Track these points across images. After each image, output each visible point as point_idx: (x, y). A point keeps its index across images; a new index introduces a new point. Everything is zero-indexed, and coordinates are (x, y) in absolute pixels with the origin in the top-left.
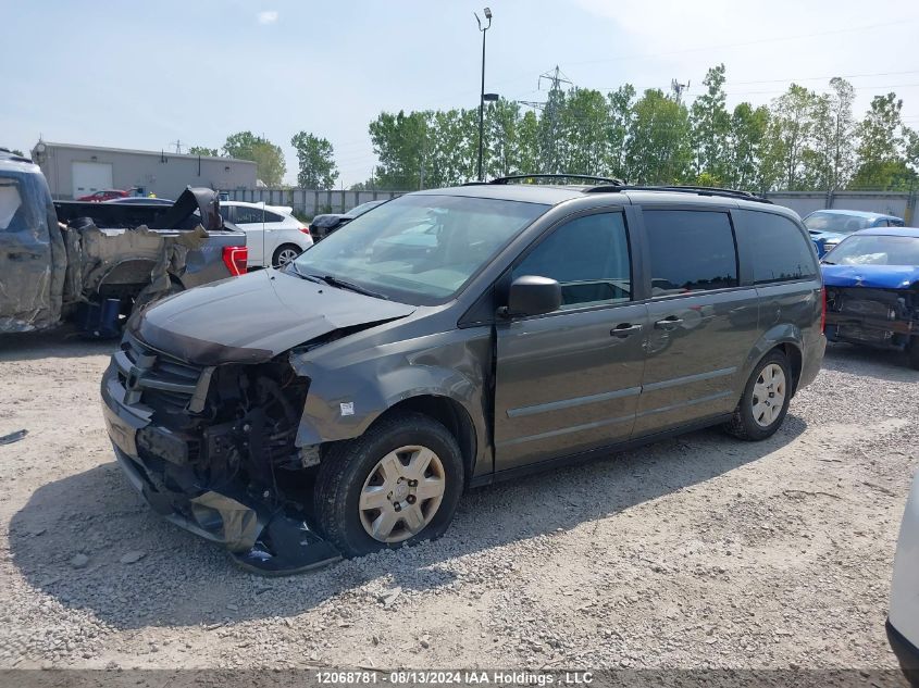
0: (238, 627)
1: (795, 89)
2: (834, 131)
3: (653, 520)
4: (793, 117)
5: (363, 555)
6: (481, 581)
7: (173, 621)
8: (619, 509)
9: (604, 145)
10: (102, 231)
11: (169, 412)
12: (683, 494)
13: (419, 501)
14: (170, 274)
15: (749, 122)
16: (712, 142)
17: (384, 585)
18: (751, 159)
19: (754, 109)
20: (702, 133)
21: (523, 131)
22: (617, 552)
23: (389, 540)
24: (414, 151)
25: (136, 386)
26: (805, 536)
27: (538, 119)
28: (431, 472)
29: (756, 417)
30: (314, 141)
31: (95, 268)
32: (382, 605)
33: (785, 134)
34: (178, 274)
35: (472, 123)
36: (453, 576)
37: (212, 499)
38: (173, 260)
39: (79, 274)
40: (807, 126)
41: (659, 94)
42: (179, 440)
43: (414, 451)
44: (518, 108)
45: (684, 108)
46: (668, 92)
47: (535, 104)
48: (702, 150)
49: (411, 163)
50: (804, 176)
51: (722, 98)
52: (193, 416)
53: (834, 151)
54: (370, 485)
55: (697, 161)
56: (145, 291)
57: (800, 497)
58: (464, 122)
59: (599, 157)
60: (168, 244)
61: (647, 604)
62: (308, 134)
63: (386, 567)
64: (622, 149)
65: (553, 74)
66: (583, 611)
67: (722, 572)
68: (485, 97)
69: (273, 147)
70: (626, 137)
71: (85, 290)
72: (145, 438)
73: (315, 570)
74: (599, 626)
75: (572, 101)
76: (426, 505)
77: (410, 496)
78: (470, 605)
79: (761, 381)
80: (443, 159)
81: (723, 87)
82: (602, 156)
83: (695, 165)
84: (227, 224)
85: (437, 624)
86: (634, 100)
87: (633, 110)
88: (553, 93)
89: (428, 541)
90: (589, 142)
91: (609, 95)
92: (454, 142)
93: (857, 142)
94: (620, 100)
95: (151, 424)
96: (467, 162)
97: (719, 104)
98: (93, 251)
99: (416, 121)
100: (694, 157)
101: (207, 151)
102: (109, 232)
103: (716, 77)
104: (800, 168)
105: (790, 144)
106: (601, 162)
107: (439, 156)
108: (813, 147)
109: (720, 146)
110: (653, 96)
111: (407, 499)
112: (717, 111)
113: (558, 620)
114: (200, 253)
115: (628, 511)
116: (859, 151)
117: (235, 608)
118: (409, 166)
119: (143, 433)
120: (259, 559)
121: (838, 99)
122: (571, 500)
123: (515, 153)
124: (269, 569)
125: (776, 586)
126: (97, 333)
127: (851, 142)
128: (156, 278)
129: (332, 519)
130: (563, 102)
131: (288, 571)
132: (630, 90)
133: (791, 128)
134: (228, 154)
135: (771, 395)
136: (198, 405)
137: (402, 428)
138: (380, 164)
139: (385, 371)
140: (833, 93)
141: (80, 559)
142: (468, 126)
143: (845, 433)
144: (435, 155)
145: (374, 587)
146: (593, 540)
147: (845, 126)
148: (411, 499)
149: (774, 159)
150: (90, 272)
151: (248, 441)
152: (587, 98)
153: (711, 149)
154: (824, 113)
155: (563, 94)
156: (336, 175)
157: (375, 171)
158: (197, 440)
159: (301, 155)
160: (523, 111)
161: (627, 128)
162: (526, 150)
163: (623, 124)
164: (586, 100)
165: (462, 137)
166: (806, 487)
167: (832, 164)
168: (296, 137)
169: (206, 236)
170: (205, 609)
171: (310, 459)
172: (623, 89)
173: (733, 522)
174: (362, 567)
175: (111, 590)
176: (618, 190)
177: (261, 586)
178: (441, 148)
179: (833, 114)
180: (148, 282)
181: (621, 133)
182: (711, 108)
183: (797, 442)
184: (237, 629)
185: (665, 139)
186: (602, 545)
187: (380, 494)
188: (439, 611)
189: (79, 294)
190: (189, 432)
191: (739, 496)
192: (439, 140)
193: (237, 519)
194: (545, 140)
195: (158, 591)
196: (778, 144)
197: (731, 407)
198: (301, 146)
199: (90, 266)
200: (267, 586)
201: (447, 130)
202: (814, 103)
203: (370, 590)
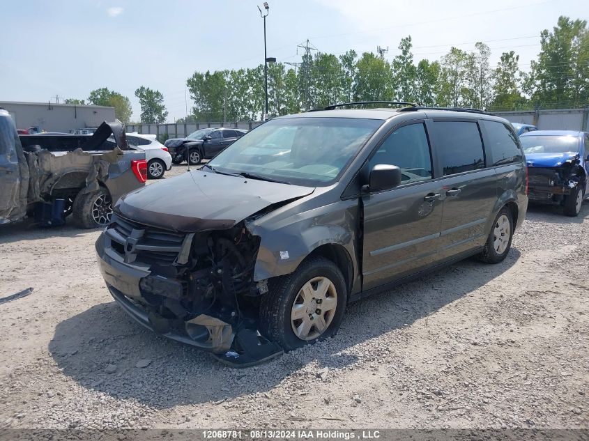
0: (235, 401)
1: (454, 51)
2: (479, 75)
3: (459, 316)
4: (454, 67)
5: (294, 350)
6: (374, 359)
7: (191, 401)
8: (435, 310)
9: (339, 89)
10: (53, 153)
11: (161, 265)
12: (468, 297)
13: (323, 313)
14: (99, 181)
15: (428, 71)
16: (406, 84)
17: (316, 367)
18: (430, 95)
19: (430, 63)
20: (400, 79)
21: (288, 82)
22: (445, 336)
23: (307, 339)
24: (217, 97)
25: (133, 250)
26: (551, 317)
27: (297, 74)
28: (329, 294)
29: (496, 249)
30: (150, 93)
31: (48, 179)
32: (320, 379)
33: (450, 78)
34: (103, 180)
35: (254, 78)
36: (355, 358)
37: (203, 320)
38: (100, 171)
39: (38, 183)
40: (463, 73)
41: (372, 55)
42: (176, 283)
43: (320, 280)
44: (283, 67)
45: (388, 64)
46: (376, 54)
47: (295, 64)
48: (400, 90)
49: (216, 104)
50: (463, 104)
51: (411, 57)
52: (180, 267)
53: (479, 88)
54: (296, 304)
55: (397, 97)
56: (82, 192)
57: (536, 294)
58: (249, 77)
59: (336, 97)
60: (96, 160)
61: (479, 365)
62: (146, 88)
63: (312, 355)
64: (350, 91)
65: (305, 45)
66: (445, 372)
67: (513, 342)
68: (267, 60)
69: (123, 97)
70: (353, 83)
71: (41, 193)
72: (147, 284)
73: (268, 362)
74: (458, 380)
75: (317, 61)
76: (327, 314)
77: (318, 309)
78: (374, 374)
79: (497, 226)
80: (236, 101)
81: (411, 50)
82: (338, 96)
83: (396, 99)
84: (131, 146)
85: (360, 387)
86: (356, 60)
87: (356, 66)
88: (305, 57)
89: (330, 338)
90: (330, 88)
91: (340, 57)
92: (243, 90)
93: (493, 82)
94: (348, 60)
95: (151, 274)
96: (252, 102)
97: (409, 61)
98: (46, 167)
99: (218, 77)
100: (395, 94)
101: (77, 101)
102: (57, 154)
103: (406, 44)
104: (460, 99)
105: (453, 85)
106: (337, 100)
107: (234, 99)
108: (467, 86)
109: (411, 87)
110: (368, 57)
111: (316, 312)
112: (408, 65)
113: (432, 378)
114: (117, 165)
115: (440, 310)
116: (494, 88)
117: (227, 389)
118: (215, 106)
119: (145, 280)
120: (232, 357)
121: (480, 56)
122: (403, 307)
123: (283, 96)
124: (240, 363)
125: (549, 348)
126: (50, 223)
127: (489, 82)
128: (89, 183)
129: (276, 327)
130: (311, 62)
131: (252, 363)
132: (353, 53)
133: (453, 74)
134: (92, 103)
135: (502, 235)
136: (183, 259)
137: (314, 266)
138: (195, 106)
139: (304, 229)
140: (477, 52)
141: (111, 367)
142: (252, 79)
143: (545, 255)
144: (231, 99)
145: (310, 368)
146: (429, 329)
147: (485, 72)
148: (318, 311)
149: (444, 94)
150: (45, 181)
151: (221, 281)
152: (327, 60)
153: (406, 88)
154: (472, 64)
155: (311, 57)
156: (166, 114)
157: (192, 110)
158: (185, 282)
159: (142, 102)
160: (286, 69)
161: (353, 78)
162: (290, 94)
163: (350, 75)
164: (326, 62)
165: (248, 87)
166: (537, 288)
167: (479, 96)
168: (138, 90)
169: (121, 154)
170: (209, 392)
171: (263, 289)
172: (349, 53)
173: (505, 312)
174: (297, 357)
175: (141, 385)
176: (416, 110)
177: (237, 374)
178: (235, 94)
179: (477, 65)
180: (83, 185)
181: (350, 81)
182: (404, 63)
183: (519, 262)
184: (235, 402)
185: (377, 84)
186: (434, 332)
187: (302, 309)
188: (356, 380)
189: (38, 196)
190: (179, 278)
191: (502, 296)
192: (233, 89)
193: (219, 331)
194: (301, 87)
195: (173, 383)
196: (446, 86)
197: (482, 243)
198: (142, 96)
199: (44, 177)
200: (242, 374)
201: (238, 82)
202: (466, 59)
203: (309, 371)
